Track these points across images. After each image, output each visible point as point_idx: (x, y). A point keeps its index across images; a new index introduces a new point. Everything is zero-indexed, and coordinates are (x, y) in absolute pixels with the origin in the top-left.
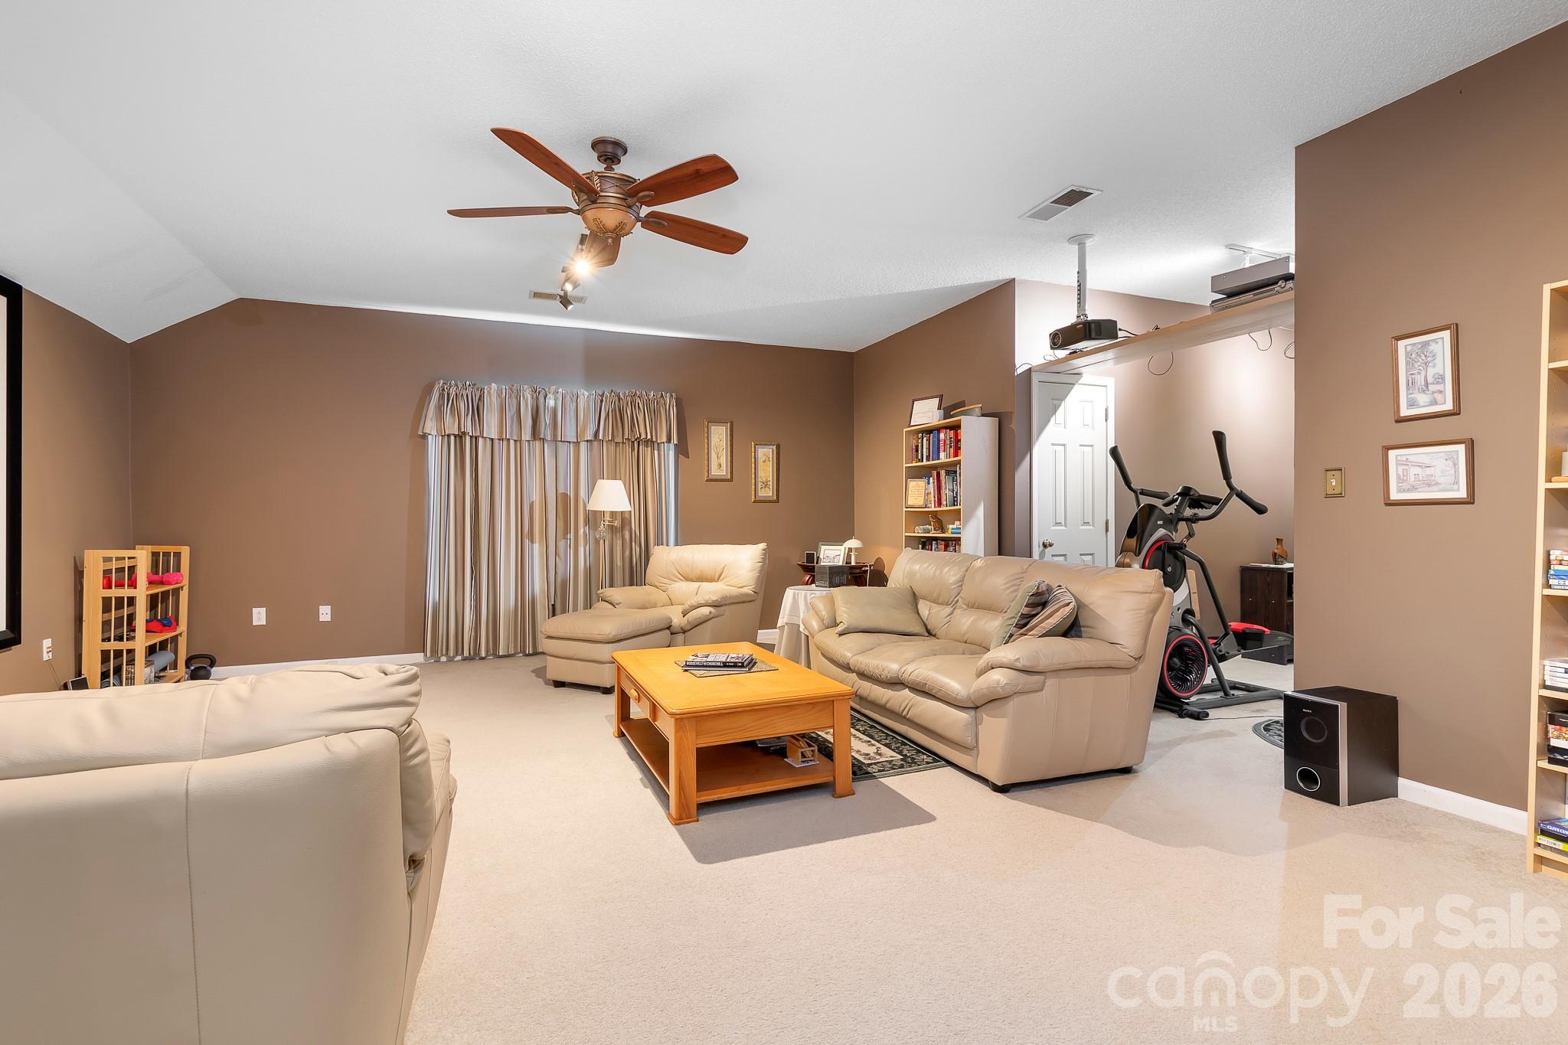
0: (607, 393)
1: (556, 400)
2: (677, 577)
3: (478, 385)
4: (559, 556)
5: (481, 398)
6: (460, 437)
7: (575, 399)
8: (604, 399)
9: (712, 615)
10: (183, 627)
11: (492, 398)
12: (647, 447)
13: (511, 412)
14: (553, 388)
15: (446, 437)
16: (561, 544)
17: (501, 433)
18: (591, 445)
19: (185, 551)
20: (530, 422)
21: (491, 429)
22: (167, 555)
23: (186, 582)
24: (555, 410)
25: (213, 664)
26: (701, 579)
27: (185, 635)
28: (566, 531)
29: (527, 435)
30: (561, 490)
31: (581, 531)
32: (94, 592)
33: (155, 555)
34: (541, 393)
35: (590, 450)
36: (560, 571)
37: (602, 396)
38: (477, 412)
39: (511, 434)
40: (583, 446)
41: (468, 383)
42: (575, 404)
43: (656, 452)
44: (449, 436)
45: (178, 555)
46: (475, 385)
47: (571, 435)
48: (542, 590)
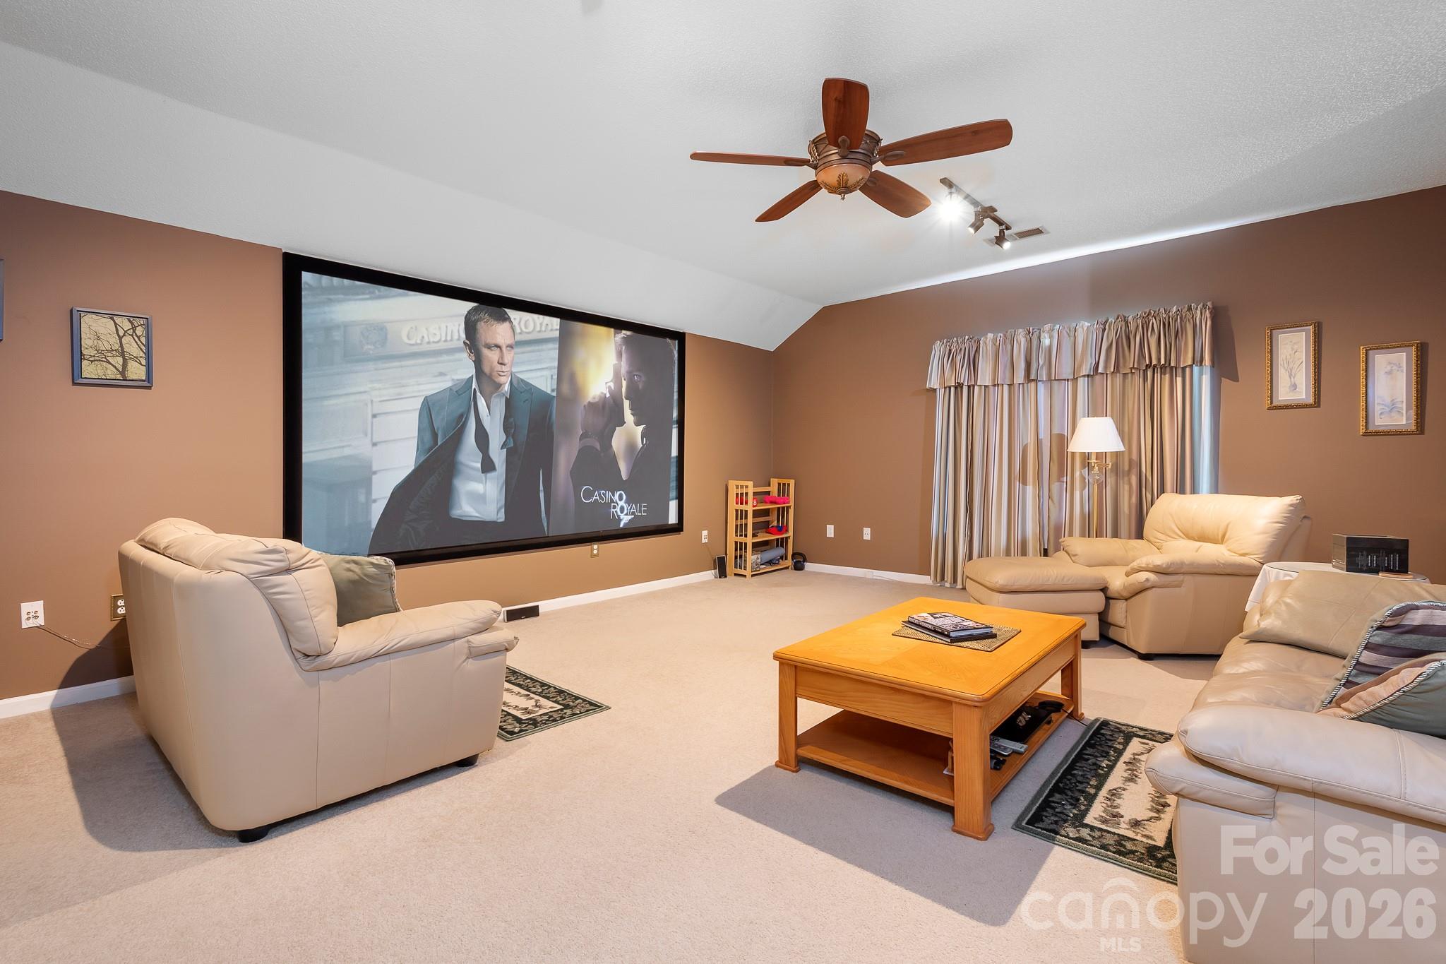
0: (1112, 320)
1: (1051, 337)
2: (1178, 535)
3: (976, 338)
4: (1052, 500)
5: (977, 350)
6: (959, 386)
7: (1072, 334)
8: (1107, 327)
9: (1149, 584)
10: (790, 533)
11: (988, 347)
12: (1165, 374)
13: (1003, 360)
14: (1047, 327)
15: (948, 389)
16: (1055, 486)
17: (994, 380)
18: (1092, 381)
19: (792, 482)
20: (1023, 365)
21: (985, 377)
22: (784, 484)
23: (792, 504)
24: (1050, 348)
25: (805, 560)
26: (1203, 538)
27: (792, 538)
28: (1061, 473)
29: (1020, 377)
30: (1055, 431)
31: (1077, 474)
32: (733, 506)
33: (779, 484)
34: (1035, 334)
35: (1091, 385)
36: (1052, 518)
37: (1105, 324)
38: (973, 364)
39: (1004, 379)
40: (1082, 383)
41: (967, 337)
42: (1072, 338)
43: (1179, 380)
44: (950, 388)
45: (789, 485)
46: (973, 337)
47: (1066, 372)
48: (1034, 533)
